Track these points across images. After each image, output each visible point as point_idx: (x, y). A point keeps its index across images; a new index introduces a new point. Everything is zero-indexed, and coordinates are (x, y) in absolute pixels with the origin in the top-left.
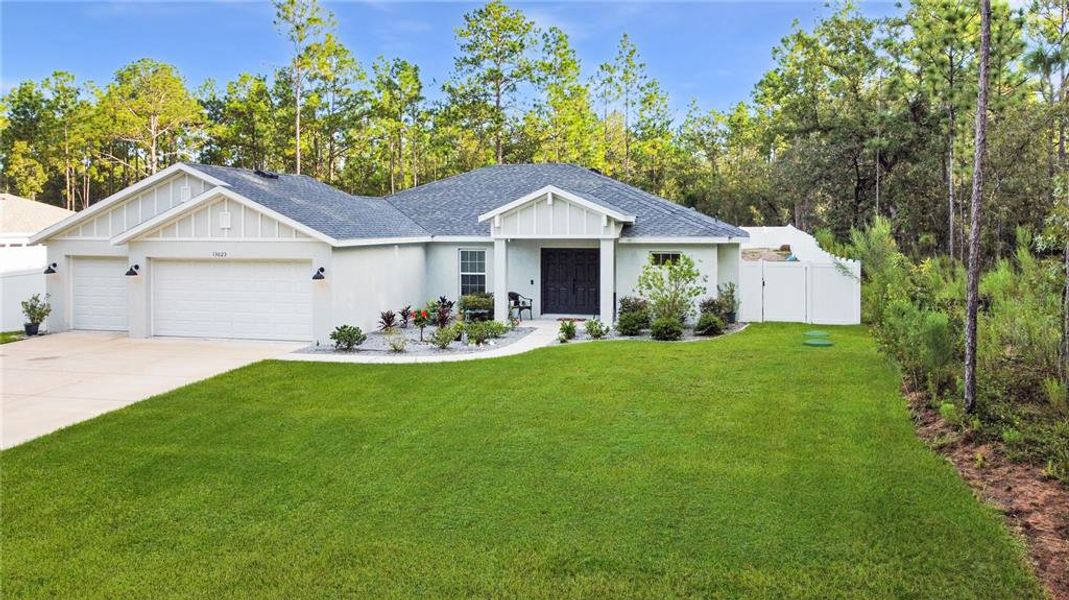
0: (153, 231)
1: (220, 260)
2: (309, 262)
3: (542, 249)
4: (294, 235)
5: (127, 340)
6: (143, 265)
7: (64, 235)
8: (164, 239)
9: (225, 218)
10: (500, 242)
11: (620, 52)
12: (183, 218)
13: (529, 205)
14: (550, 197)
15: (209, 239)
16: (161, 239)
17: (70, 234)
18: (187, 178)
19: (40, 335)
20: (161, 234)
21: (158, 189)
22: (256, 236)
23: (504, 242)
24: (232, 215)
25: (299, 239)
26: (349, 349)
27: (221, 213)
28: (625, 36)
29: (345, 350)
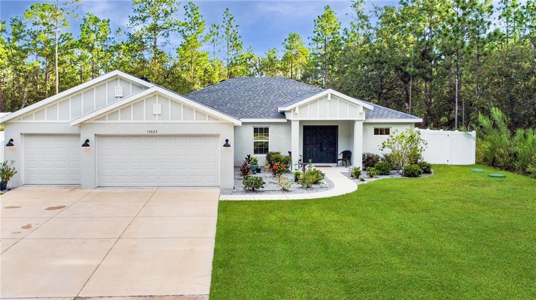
0: (102, 117)
1: (152, 136)
2: (216, 136)
3: (304, 126)
4: (207, 119)
5: (78, 191)
6: (92, 139)
7: (20, 119)
8: (110, 122)
9: (157, 107)
10: (295, 122)
11: (224, 18)
12: (125, 108)
13: (315, 101)
14: (329, 96)
15: (144, 121)
16: (107, 121)
17: (24, 118)
18: (119, 81)
19: (9, 189)
20: (107, 118)
21: (96, 88)
22: (180, 119)
23: (298, 122)
24: (162, 105)
25: (210, 122)
26: (253, 191)
27: (154, 104)
28: (227, 9)
29: (250, 190)
